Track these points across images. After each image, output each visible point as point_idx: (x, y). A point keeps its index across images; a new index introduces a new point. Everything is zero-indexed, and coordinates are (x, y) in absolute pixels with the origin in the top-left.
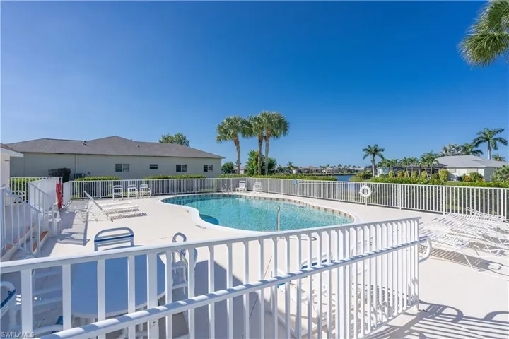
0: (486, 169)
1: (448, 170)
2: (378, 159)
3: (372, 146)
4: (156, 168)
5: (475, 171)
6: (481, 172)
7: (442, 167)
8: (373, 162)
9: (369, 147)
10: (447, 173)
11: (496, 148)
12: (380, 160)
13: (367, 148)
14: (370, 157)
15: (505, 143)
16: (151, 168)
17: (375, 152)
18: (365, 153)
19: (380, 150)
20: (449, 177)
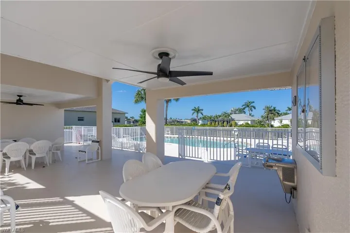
0: (251, 121)
1: (236, 121)
2: (200, 115)
3: (197, 108)
4: (83, 120)
5: (247, 122)
6: (249, 122)
7: (233, 120)
8: (197, 116)
9: (195, 108)
10: (236, 123)
11: (252, 111)
12: (201, 116)
13: (194, 108)
14: (196, 114)
15: (255, 108)
16: (79, 120)
17: (198, 110)
18: (193, 111)
19: (201, 110)
20: (236, 124)
